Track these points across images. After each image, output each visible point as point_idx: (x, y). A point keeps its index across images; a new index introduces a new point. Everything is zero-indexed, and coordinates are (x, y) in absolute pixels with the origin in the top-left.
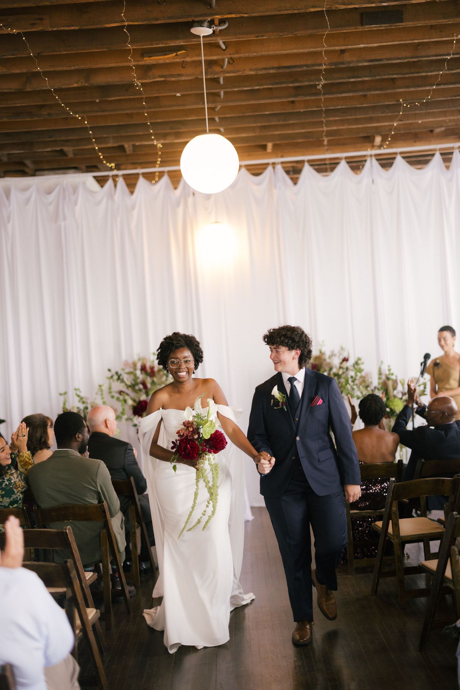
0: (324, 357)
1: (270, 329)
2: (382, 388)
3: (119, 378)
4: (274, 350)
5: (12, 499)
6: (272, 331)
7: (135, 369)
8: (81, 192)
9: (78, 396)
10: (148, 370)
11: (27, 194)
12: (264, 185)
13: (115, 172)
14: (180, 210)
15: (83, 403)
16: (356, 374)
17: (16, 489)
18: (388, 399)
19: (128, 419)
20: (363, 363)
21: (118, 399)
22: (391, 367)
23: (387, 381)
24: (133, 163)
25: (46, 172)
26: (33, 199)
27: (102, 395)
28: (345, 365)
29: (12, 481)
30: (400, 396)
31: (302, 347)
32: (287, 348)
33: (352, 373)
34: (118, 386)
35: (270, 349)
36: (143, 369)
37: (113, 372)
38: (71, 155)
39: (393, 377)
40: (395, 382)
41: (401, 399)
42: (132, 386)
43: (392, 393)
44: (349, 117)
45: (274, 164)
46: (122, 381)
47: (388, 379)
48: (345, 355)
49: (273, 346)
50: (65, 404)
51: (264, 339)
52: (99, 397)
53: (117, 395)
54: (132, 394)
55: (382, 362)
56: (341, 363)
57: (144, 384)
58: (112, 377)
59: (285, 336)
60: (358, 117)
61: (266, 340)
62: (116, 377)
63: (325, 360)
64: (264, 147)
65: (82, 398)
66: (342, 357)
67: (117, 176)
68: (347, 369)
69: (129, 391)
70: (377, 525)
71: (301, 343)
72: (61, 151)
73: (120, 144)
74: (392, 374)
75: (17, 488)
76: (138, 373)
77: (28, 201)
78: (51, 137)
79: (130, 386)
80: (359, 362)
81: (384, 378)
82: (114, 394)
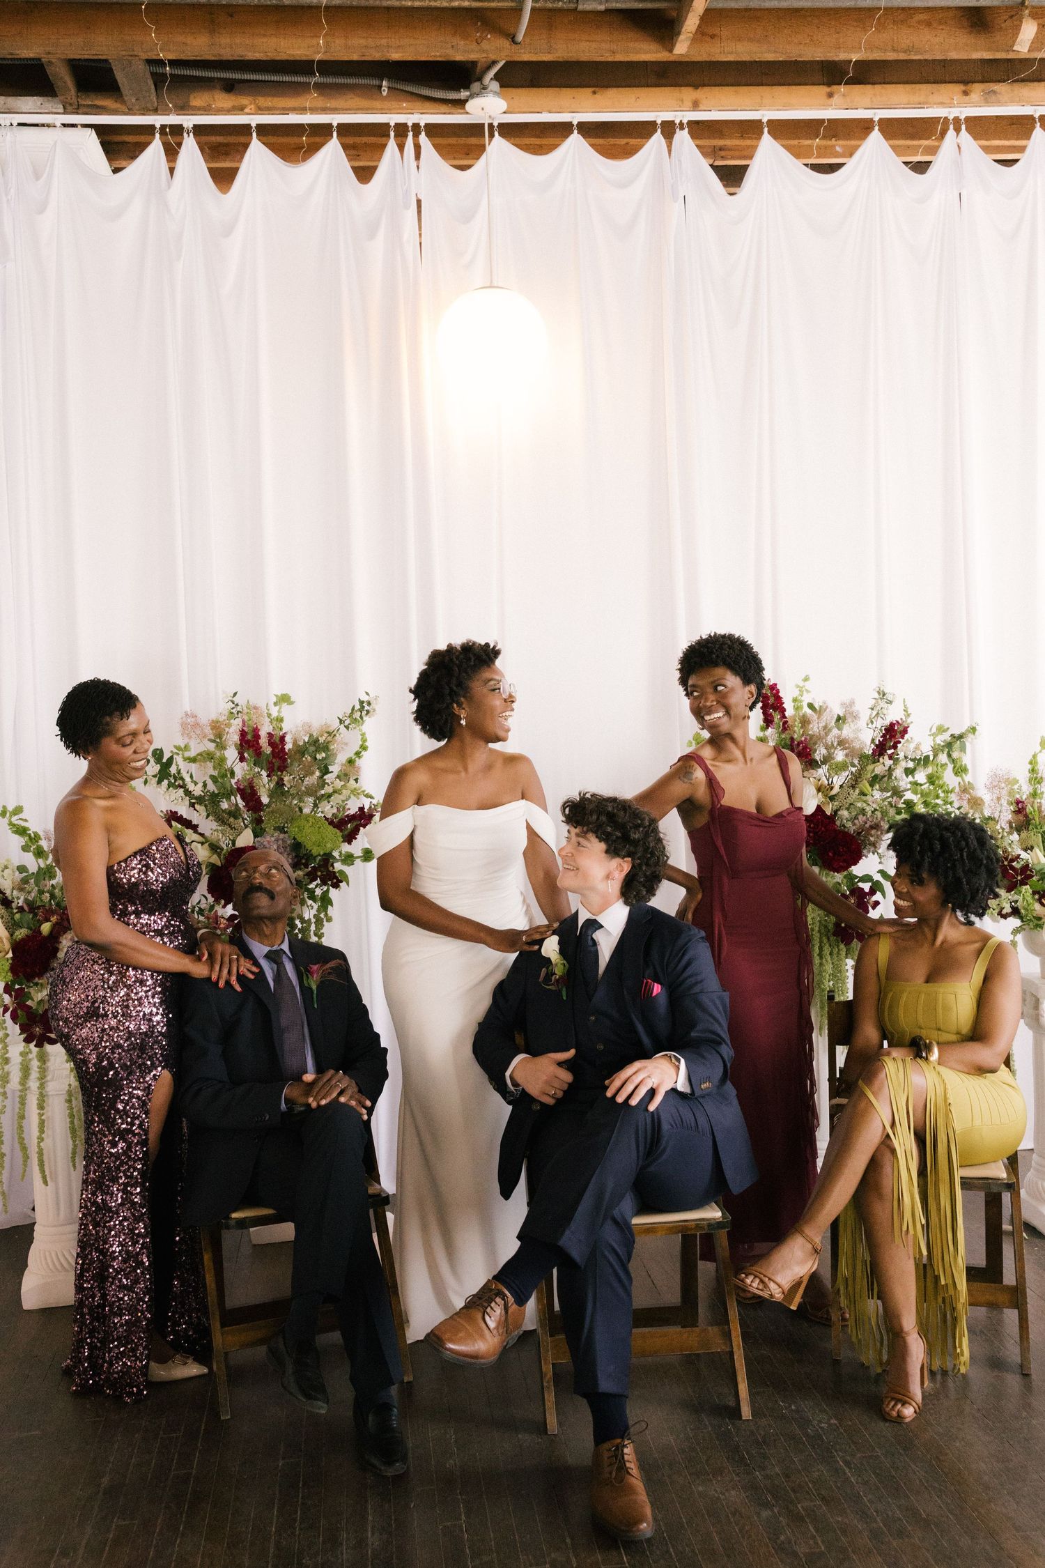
1: (586, 791)
3: (163, 774)
4: (574, 839)
6: (588, 796)
7: (221, 746)
10: (264, 747)
12: (639, 187)
13: (172, 118)
14: (378, 247)
31: (639, 859)
32: (602, 846)
35: (566, 834)
36: (248, 742)
42: (209, 801)
45: (669, 128)
46: (177, 783)
48: (896, 715)
49: (576, 828)
51: (564, 808)
54: (208, 826)
57: (249, 794)
59: (611, 816)
61: (567, 811)
66: (883, 722)
67: (178, 130)
71: (640, 849)
76: (231, 754)
79: (200, 800)
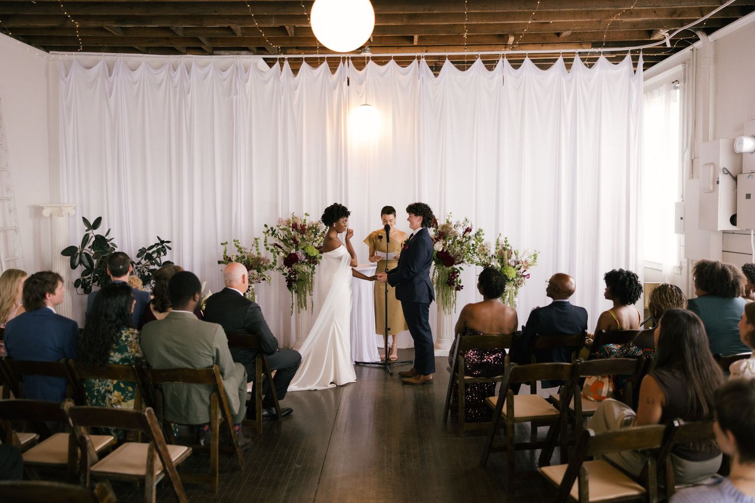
0: (451, 226)
2: (498, 257)
3: (273, 234)
5: (123, 356)
7: (288, 227)
8: (252, 70)
9: (238, 246)
10: (299, 228)
11: (206, 70)
12: (410, 75)
13: (282, 56)
14: (336, 92)
15: (241, 252)
16: (476, 243)
17: (130, 348)
18: (503, 266)
19: (280, 269)
20: (483, 234)
21: (272, 251)
22: (508, 239)
23: (503, 251)
24: (297, 48)
25: (223, 52)
26: (210, 74)
27: (257, 247)
28: (468, 234)
29: (129, 339)
30: (513, 264)
33: (473, 242)
34: (272, 240)
36: (295, 226)
37: (269, 228)
38: (239, 34)
39: (509, 248)
40: (510, 252)
41: (514, 267)
42: (285, 241)
43: (507, 261)
44: (489, 11)
45: (419, 58)
46: (276, 236)
47: (504, 249)
48: (469, 226)
50: (225, 252)
52: (254, 248)
53: (272, 247)
54: (284, 247)
55: (500, 234)
56: (465, 233)
57: (294, 239)
58: (268, 231)
60: (497, 11)
62: (271, 232)
63: (451, 229)
64: (411, 39)
65: (241, 248)
66: (465, 227)
67: (283, 59)
68: (470, 238)
69: (282, 244)
70: (490, 401)
72: (229, 28)
73: (281, 25)
74: (508, 245)
75: (132, 348)
76: (290, 229)
77: (206, 76)
78: (215, 12)
79: (283, 240)
80: (481, 233)
81: (500, 247)
82: (268, 246)
